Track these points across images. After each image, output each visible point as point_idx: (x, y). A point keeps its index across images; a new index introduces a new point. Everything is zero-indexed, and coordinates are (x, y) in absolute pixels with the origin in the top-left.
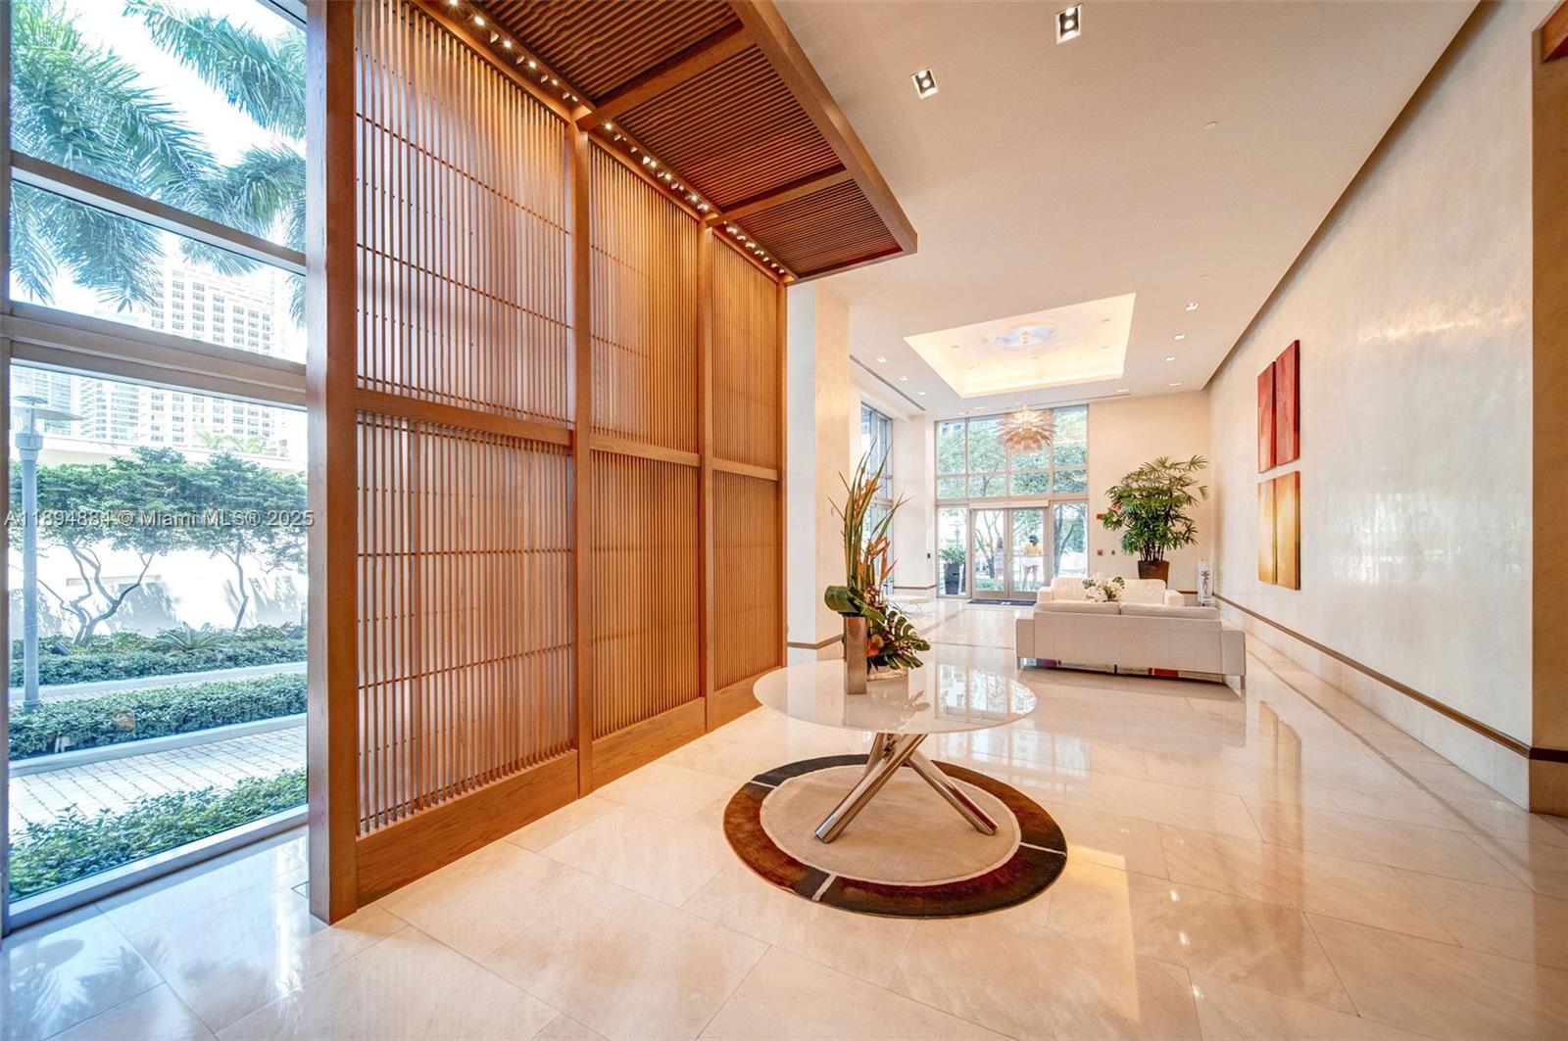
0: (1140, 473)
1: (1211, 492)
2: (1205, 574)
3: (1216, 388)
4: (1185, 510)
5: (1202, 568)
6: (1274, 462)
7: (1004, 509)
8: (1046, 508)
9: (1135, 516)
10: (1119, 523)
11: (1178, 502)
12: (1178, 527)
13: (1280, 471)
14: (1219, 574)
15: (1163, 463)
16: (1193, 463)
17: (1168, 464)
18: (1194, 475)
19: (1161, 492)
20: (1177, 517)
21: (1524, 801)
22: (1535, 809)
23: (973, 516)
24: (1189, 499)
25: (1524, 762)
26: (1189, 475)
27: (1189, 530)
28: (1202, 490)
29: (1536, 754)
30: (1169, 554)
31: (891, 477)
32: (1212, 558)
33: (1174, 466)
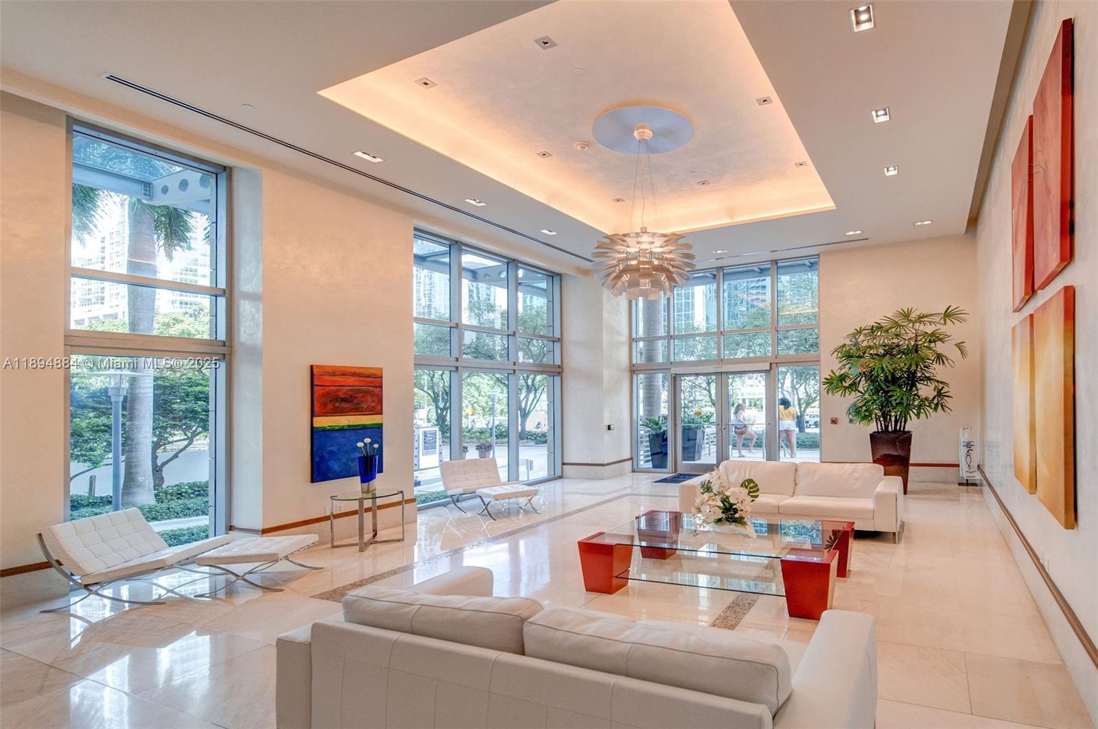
0: (875, 327)
1: (971, 349)
2: (969, 445)
4: (937, 370)
5: (964, 437)
7: (715, 373)
9: (870, 377)
10: (853, 387)
11: (926, 362)
12: (926, 391)
15: (906, 315)
16: (948, 315)
17: (913, 316)
18: (949, 328)
19: (903, 350)
20: (926, 379)
23: (677, 382)
24: (939, 358)
26: (943, 329)
27: (940, 393)
28: (960, 347)
31: (560, 340)
32: (976, 426)
33: (920, 318)
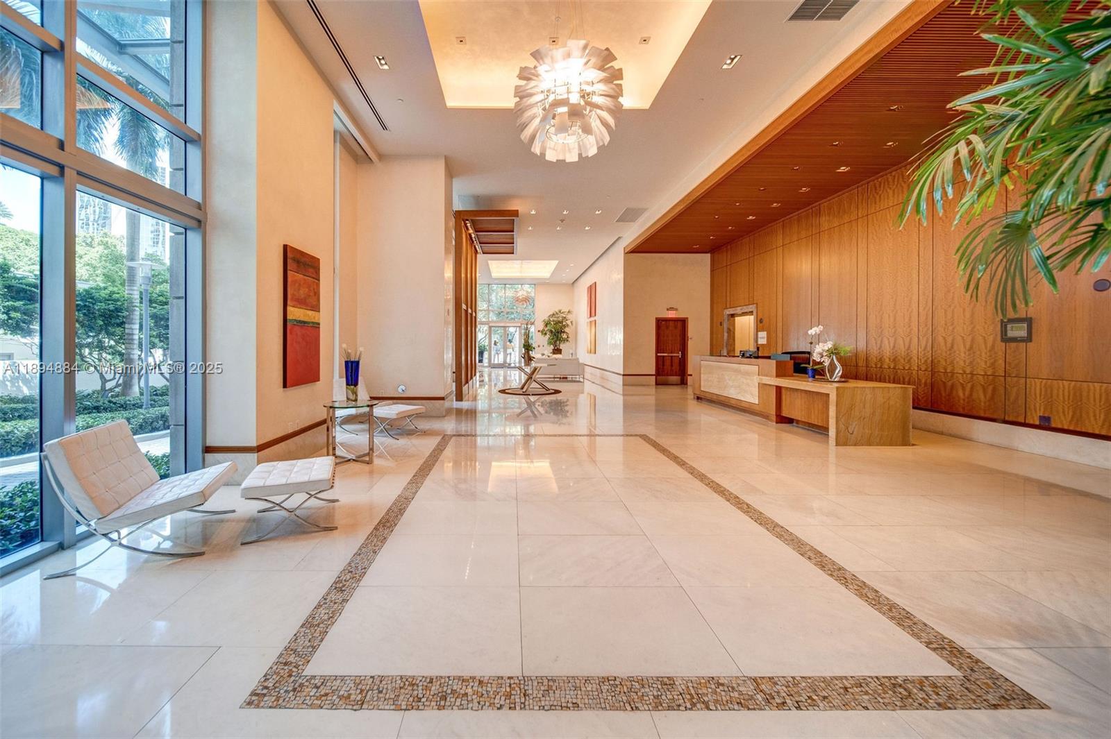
0: (553, 315)
1: (574, 323)
2: (572, 354)
3: (575, 285)
4: (567, 330)
5: (571, 352)
6: (591, 316)
8: (519, 327)
9: (551, 332)
10: (546, 334)
11: (565, 326)
12: (565, 336)
13: (592, 319)
14: (576, 354)
15: (560, 312)
16: (569, 312)
18: (569, 317)
19: (559, 322)
20: (564, 332)
21: (621, 383)
22: (624, 385)
24: (568, 326)
25: (621, 377)
27: (568, 338)
28: (571, 322)
29: (624, 375)
30: (562, 346)
32: (574, 348)
33: (563, 313)
